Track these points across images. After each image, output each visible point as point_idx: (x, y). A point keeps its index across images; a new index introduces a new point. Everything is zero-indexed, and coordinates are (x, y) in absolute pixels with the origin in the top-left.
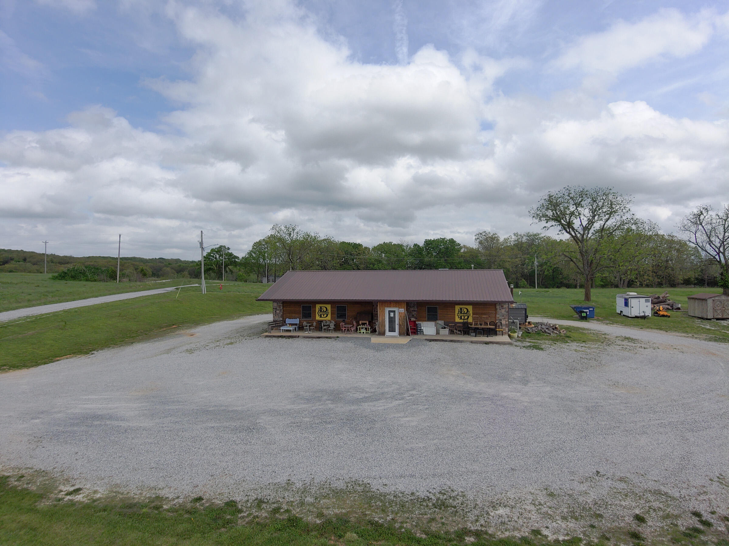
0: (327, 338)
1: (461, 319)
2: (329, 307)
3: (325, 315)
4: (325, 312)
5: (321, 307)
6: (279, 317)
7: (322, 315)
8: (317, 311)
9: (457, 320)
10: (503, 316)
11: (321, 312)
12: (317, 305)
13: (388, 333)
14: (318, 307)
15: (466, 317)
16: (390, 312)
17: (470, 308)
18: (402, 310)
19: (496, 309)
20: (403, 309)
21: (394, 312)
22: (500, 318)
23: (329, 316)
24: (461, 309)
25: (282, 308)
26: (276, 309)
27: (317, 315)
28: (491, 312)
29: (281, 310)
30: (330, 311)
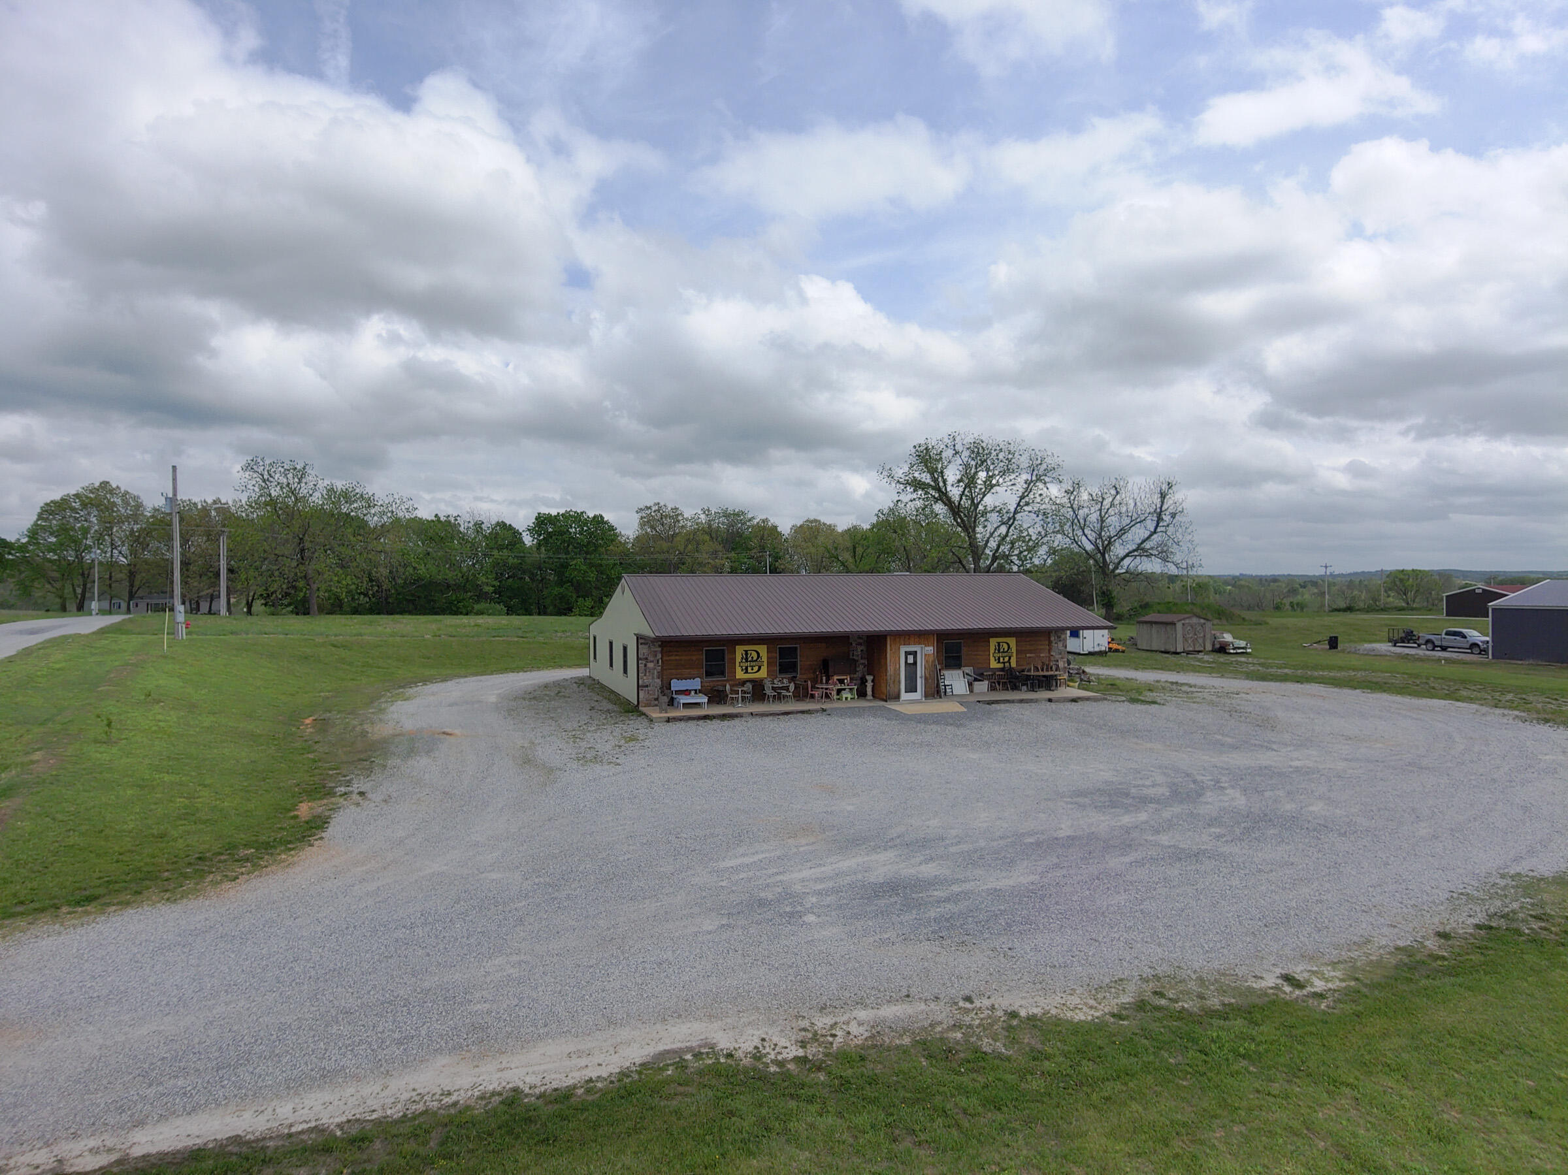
0: (803, 712)
1: (999, 662)
2: (763, 650)
3: (756, 669)
4: (756, 661)
5: (746, 652)
6: (653, 678)
7: (749, 669)
8: (738, 659)
9: (994, 664)
10: (1060, 654)
11: (747, 661)
12: (737, 647)
13: (905, 696)
14: (740, 650)
15: (1007, 659)
16: (907, 653)
17: (1012, 642)
18: (930, 650)
19: (1050, 642)
20: (932, 648)
21: (915, 654)
22: (1058, 657)
23: (764, 670)
24: (999, 643)
25: (659, 656)
26: (646, 659)
27: (738, 669)
28: (1042, 647)
29: (658, 661)
30: (765, 659)
